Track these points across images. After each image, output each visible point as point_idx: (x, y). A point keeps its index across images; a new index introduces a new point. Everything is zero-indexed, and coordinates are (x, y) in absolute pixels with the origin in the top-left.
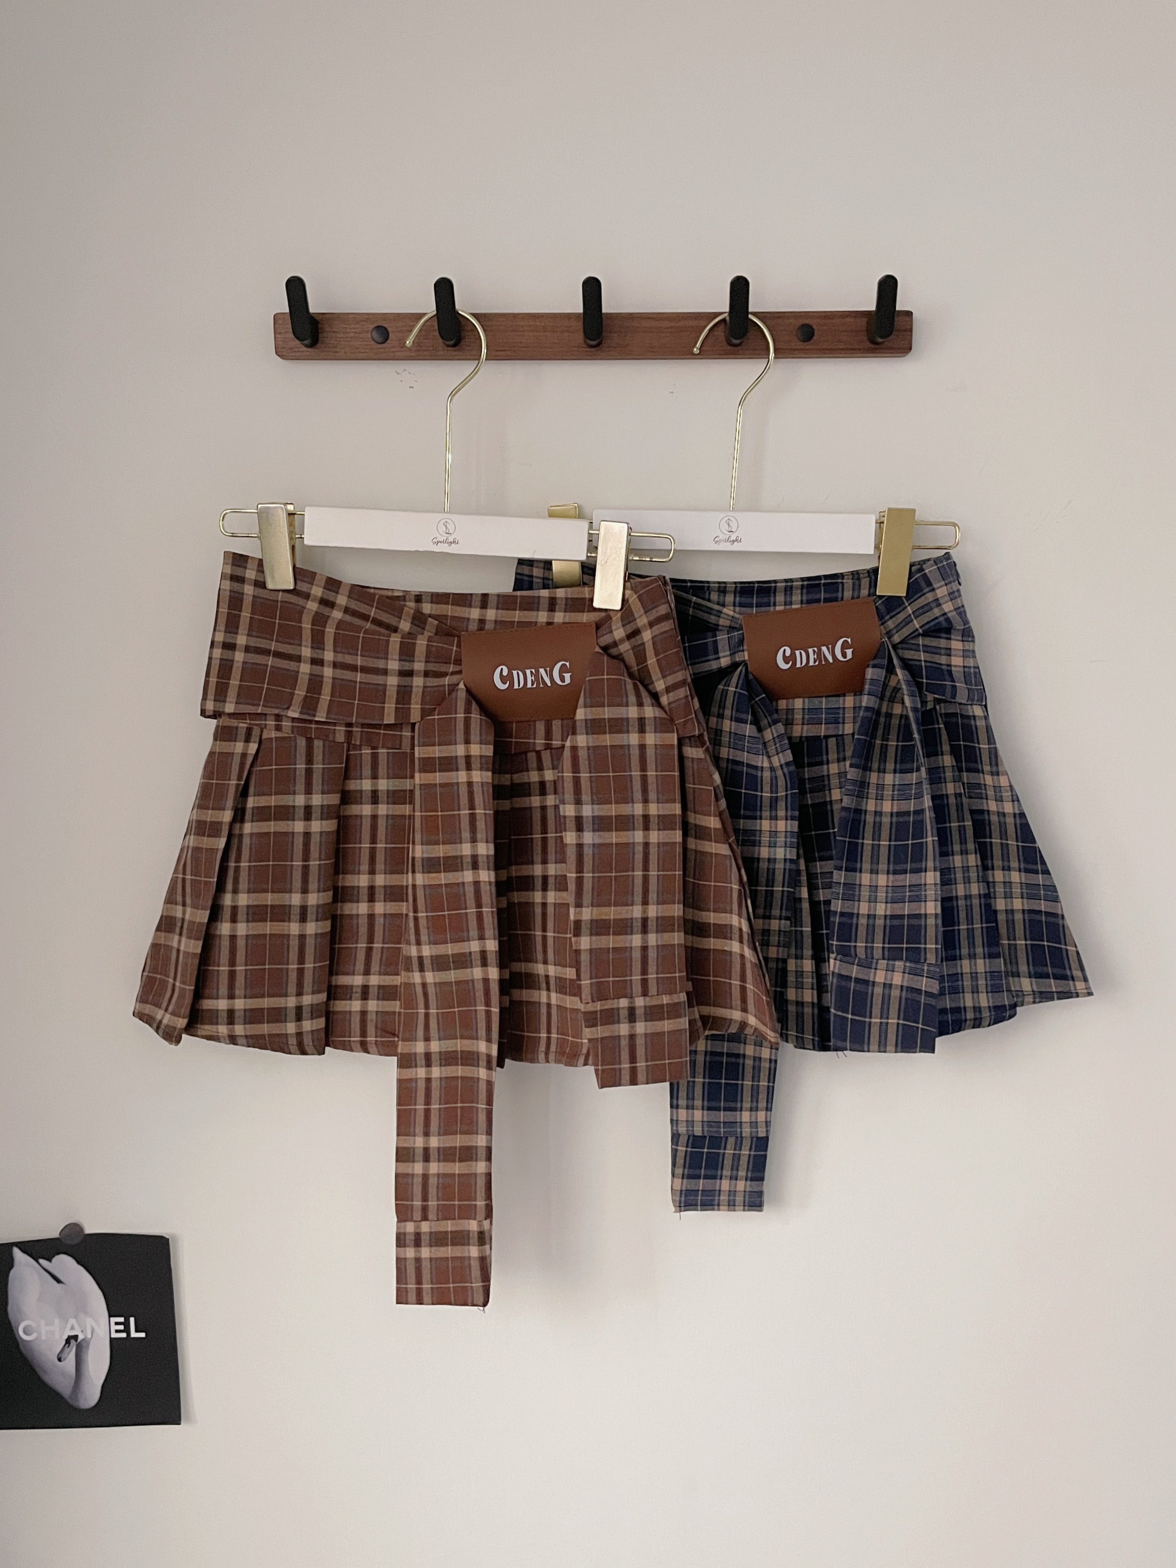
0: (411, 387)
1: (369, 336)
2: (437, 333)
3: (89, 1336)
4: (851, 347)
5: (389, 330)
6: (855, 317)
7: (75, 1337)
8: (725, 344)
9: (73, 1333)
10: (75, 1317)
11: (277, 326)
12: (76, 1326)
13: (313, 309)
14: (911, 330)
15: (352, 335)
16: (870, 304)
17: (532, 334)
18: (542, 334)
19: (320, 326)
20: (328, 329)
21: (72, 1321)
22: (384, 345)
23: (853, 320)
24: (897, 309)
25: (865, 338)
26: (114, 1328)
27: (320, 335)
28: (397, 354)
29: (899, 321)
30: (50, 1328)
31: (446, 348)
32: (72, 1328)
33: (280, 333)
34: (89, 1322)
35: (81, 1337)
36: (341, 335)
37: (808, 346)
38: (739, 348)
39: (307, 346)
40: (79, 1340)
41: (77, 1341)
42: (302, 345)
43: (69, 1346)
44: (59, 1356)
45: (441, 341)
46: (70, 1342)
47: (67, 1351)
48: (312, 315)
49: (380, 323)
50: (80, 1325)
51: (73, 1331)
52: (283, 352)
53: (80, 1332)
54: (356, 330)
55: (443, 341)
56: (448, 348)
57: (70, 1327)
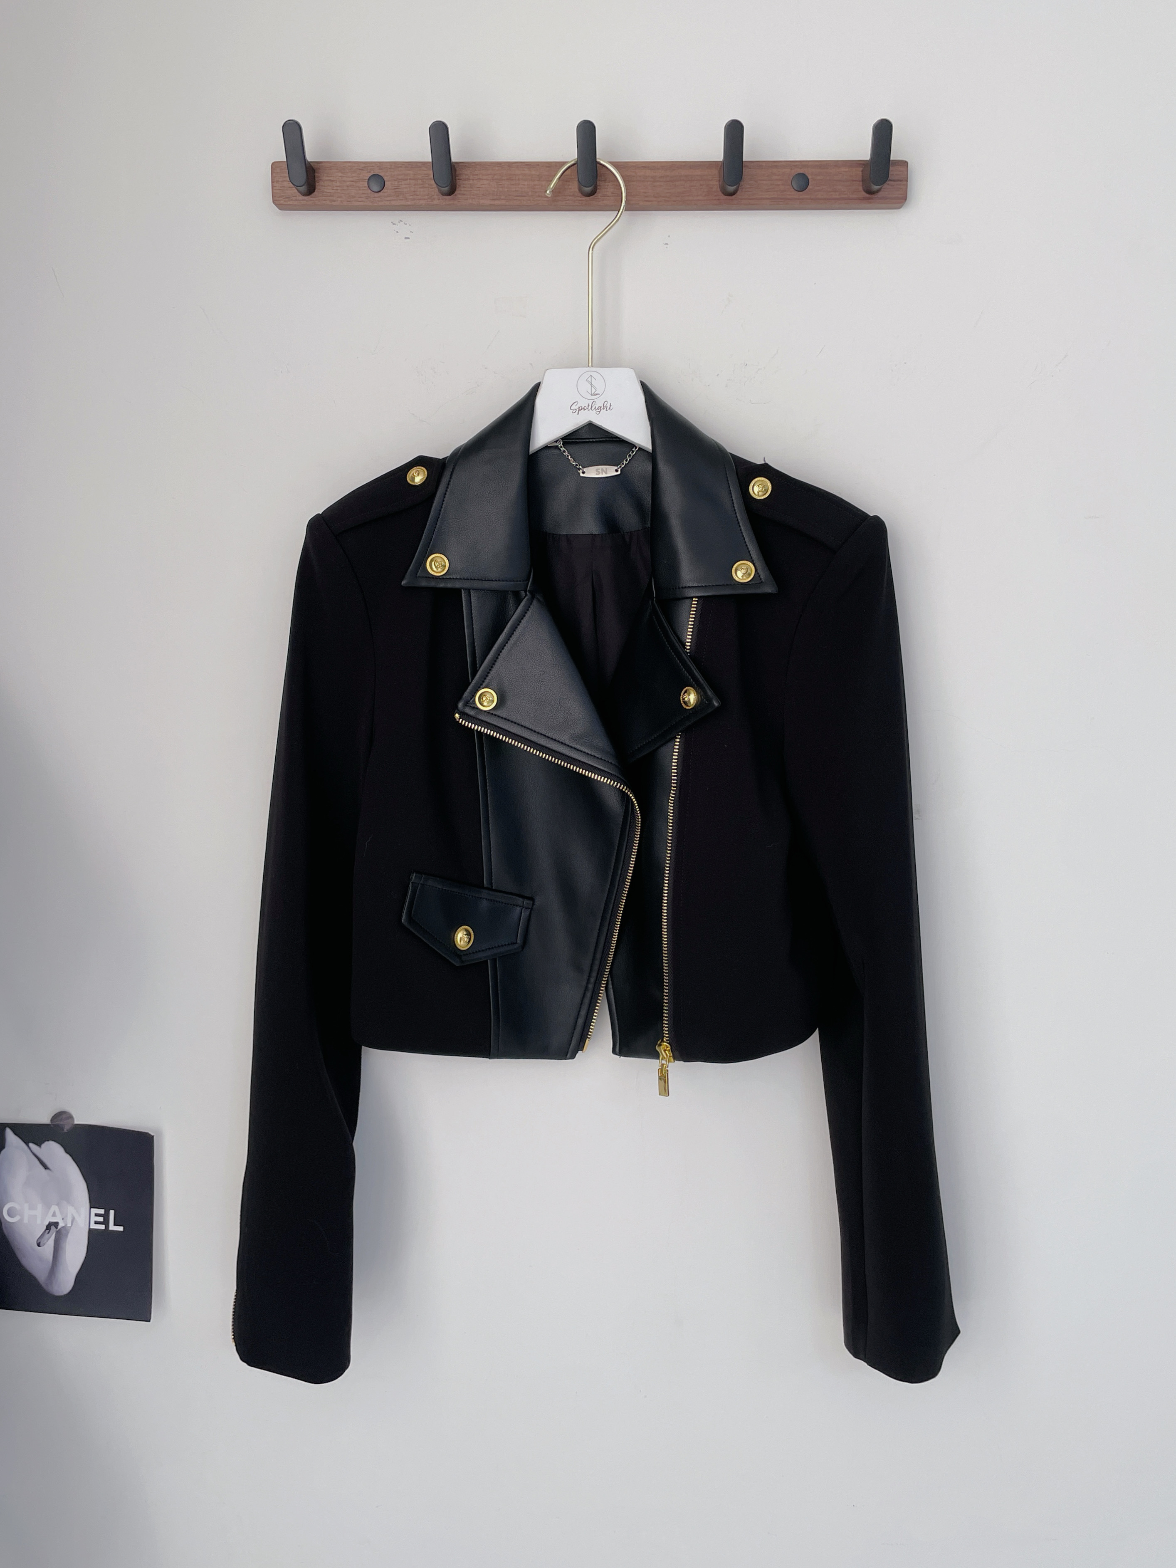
0: (406, 238)
1: (367, 185)
2: (433, 182)
3: (69, 1225)
4: (846, 196)
5: (385, 178)
6: (849, 166)
7: (56, 1224)
8: (720, 193)
9: (54, 1220)
10: (56, 1203)
11: (274, 175)
12: (58, 1213)
13: (310, 157)
14: (904, 180)
15: (348, 183)
16: (864, 153)
17: (526, 183)
18: (536, 183)
19: (316, 174)
20: (324, 178)
21: (54, 1208)
22: (380, 194)
23: (847, 170)
24: (892, 158)
25: (861, 188)
26: (94, 1219)
27: (317, 184)
28: (393, 203)
29: (893, 171)
30: (33, 1213)
31: (441, 196)
32: (54, 1215)
33: (278, 182)
34: (71, 1211)
35: (61, 1225)
36: (338, 184)
37: (802, 195)
38: (734, 196)
39: (304, 195)
40: (59, 1227)
41: (57, 1228)
42: (299, 194)
43: (49, 1233)
44: (38, 1242)
45: (437, 189)
46: (50, 1229)
47: (47, 1236)
48: (309, 163)
49: (377, 171)
50: (61, 1213)
51: (54, 1218)
52: (281, 202)
53: (61, 1219)
54: (351, 179)
55: (438, 189)
56: (445, 197)
57: (51, 1214)
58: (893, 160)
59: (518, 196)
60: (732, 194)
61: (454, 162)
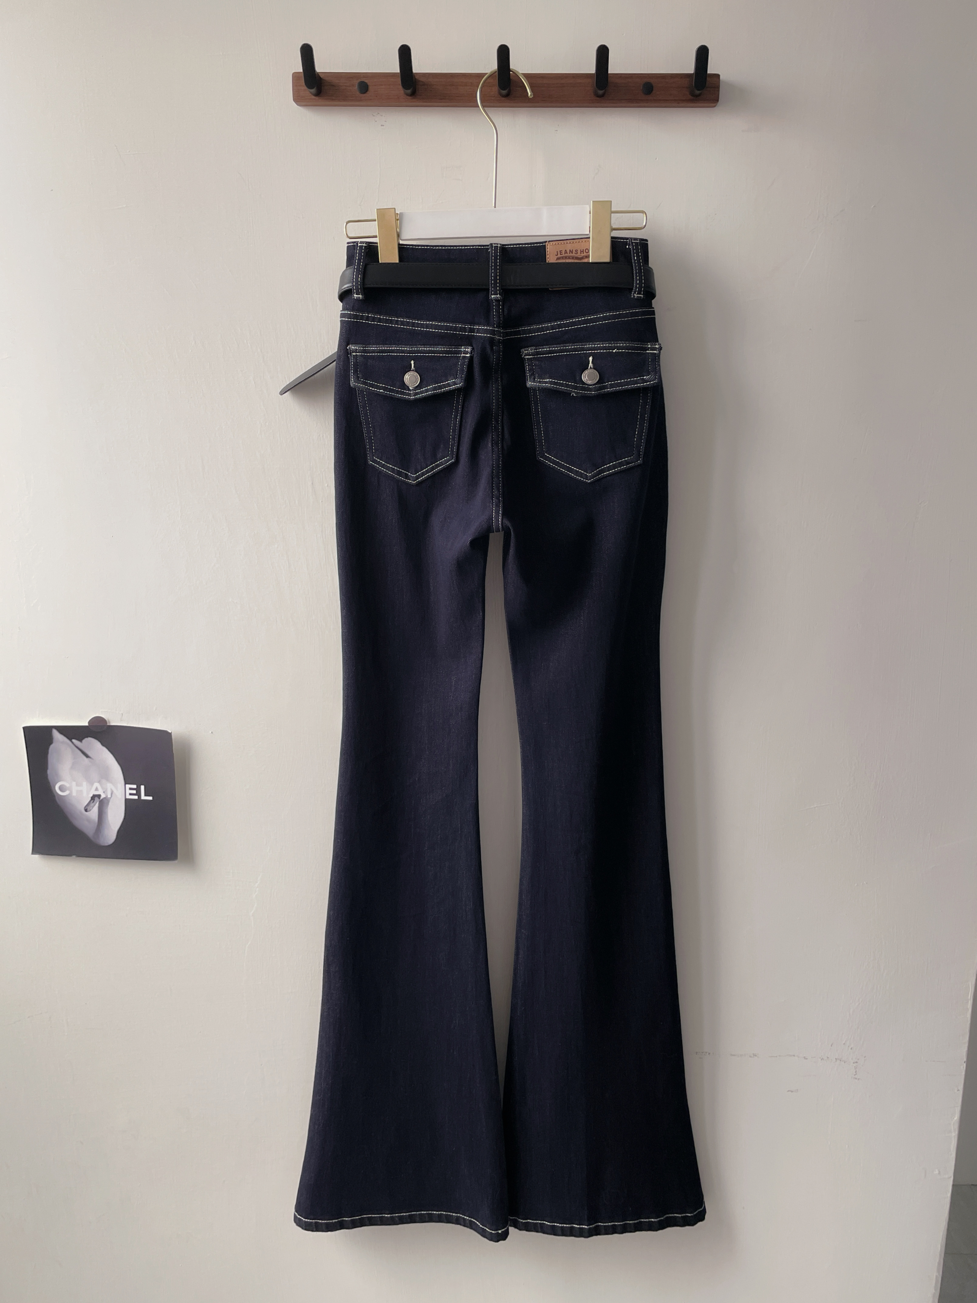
0: (381, 124)
1: (355, 88)
2: (401, 87)
3: (109, 796)
4: (680, 100)
5: (369, 84)
6: (681, 78)
7: (99, 796)
8: (595, 96)
10: (99, 782)
11: (295, 81)
12: (99, 788)
13: (318, 69)
14: (718, 88)
15: (343, 87)
16: (690, 68)
17: (463, 87)
18: (470, 87)
19: (323, 81)
20: (328, 84)
21: (97, 785)
22: (365, 95)
23: (680, 80)
24: (710, 71)
25: (689, 93)
26: (128, 792)
27: (324, 89)
28: (375, 101)
29: (711, 81)
30: (80, 788)
31: (405, 96)
32: (97, 789)
33: (296, 86)
34: (109, 786)
35: (103, 797)
36: (336, 88)
37: (648, 98)
38: (604, 100)
39: (316, 96)
40: (101, 798)
41: (99, 798)
42: (310, 94)
43: (93, 802)
44: (86, 809)
45: (402, 92)
46: (94, 800)
47: (92, 805)
48: (318, 73)
49: (363, 80)
50: (102, 788)
51: (97, 792)
52: (298, 99)
53: (103, 792)
54: (345, 84)
55: (404, 91)
56: (408, 97)
57: (95, 789)
58: (709, 74)
59: (457, 97)
60: (602, 96)
61: (415, 73)
